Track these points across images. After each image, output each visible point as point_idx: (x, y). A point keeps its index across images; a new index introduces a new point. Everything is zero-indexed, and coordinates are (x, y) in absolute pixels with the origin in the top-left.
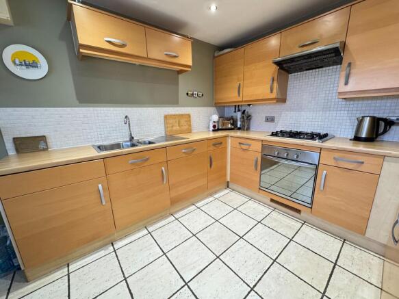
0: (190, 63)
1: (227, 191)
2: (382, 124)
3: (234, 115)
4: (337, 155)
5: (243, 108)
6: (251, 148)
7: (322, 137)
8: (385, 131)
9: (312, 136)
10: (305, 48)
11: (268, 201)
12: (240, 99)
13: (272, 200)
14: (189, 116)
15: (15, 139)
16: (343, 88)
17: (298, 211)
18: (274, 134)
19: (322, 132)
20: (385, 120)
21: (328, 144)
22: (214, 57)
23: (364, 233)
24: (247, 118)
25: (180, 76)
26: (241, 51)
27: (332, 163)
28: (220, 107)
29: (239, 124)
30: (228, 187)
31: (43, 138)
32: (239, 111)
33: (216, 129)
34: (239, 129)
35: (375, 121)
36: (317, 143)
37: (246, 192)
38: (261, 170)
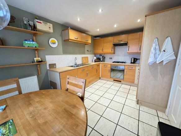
0: (90, 42)
1: (100, 80)
2: (136, 59)
3: (100, 57)
4: (128, 66)
5: (103, 55)
6: (108, 66)
7: (125, 63)
8: (136, 61)
9: (123, 62)
10: (120, 42)
11: (113, 81)
12: (103, 53)
13: (114, 80)
14: (88, 57)
15: (49, 64)
16: (128, 51)
17: (120, 81)
18: (113, 62)
19: (124, 62)
20: (136, 58)
21: (126, 64)
22: (94, 39)
23: (134, 83)
24: (104, 58)
25: (86, 46)
26: (103, 39)
27: (127, 68)
28: (95, 55)
29: (102, 60)
30: (100, 79)
31: (55, 64)
32: (101, 56)
33: (95, 61)
34: (102, 61)
35: (134, 59)
36: (124, 64)
37: (106, 79)
38: (111, 72)
